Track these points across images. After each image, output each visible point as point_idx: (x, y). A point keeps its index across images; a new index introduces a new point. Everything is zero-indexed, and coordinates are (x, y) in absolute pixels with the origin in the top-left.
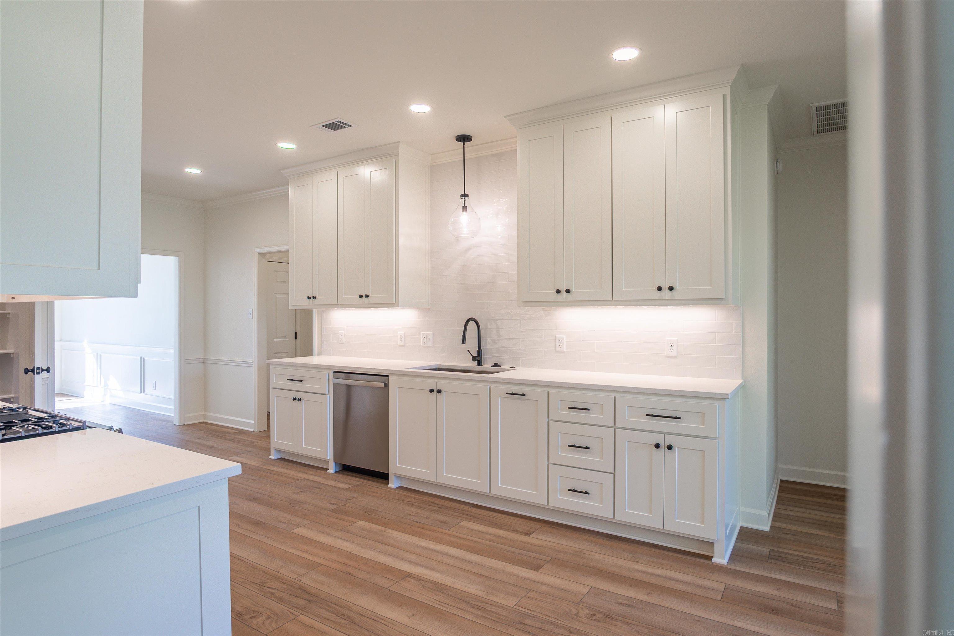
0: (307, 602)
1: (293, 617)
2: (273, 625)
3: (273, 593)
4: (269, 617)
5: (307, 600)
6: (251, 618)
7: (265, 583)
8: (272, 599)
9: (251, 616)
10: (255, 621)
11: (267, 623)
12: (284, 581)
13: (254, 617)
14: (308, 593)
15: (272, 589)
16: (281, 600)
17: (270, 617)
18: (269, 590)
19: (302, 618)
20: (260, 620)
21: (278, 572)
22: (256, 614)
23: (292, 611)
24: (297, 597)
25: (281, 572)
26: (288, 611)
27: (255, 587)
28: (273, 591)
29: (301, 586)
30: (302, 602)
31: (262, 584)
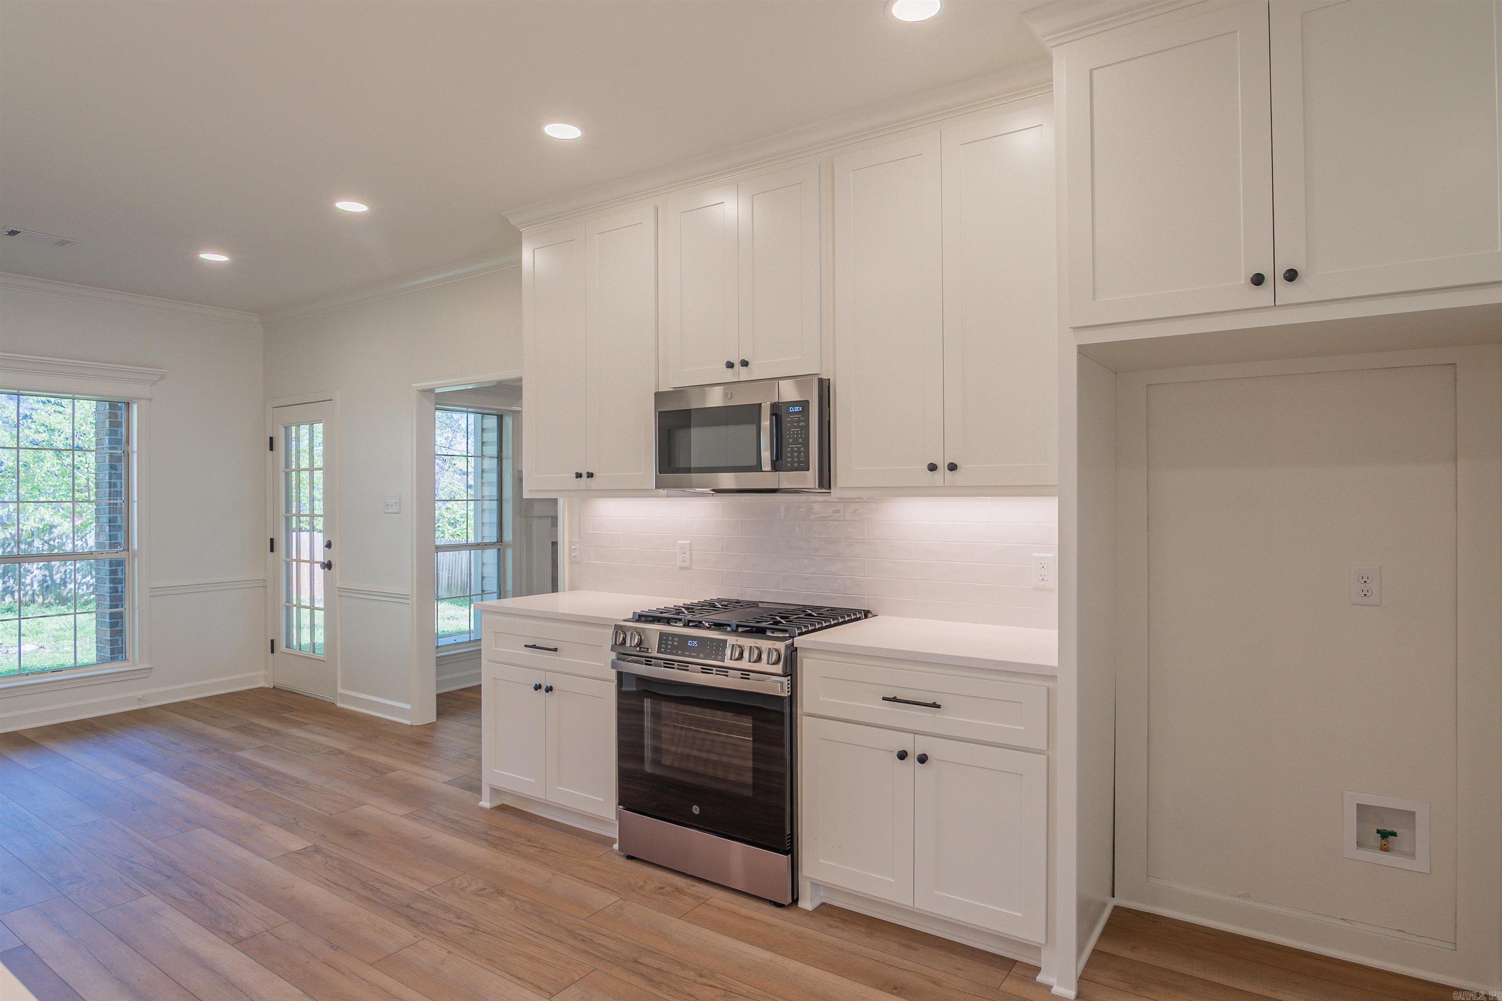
0: (413, 906)
1: (433, 889)
2: (457, 882)
3: (457, 918)
4: (463, 889)
5: (412, 908)
6: (484, 889)
7: (470, 933)
8: (459, 911)
9: (486, 891)
10: (481, 885)
11: (464, 885)
12: (439, 935)
13: (481, 890)
14: (408, 917)
15: (459, 924)
16: (447, 909)
17: (461, 889)
18: (464, 923)
19: (421, 888)
20: (474, 887)
21: (449, 952)
22: (479, 893)
23: (435, 896)
24: (424, 912)
25: (445, 952)
26: (439, 896)
27: (484, 927)
28: (459, 921)
29: (416, 927)
30: (419, 905)
31: (475, 931)
